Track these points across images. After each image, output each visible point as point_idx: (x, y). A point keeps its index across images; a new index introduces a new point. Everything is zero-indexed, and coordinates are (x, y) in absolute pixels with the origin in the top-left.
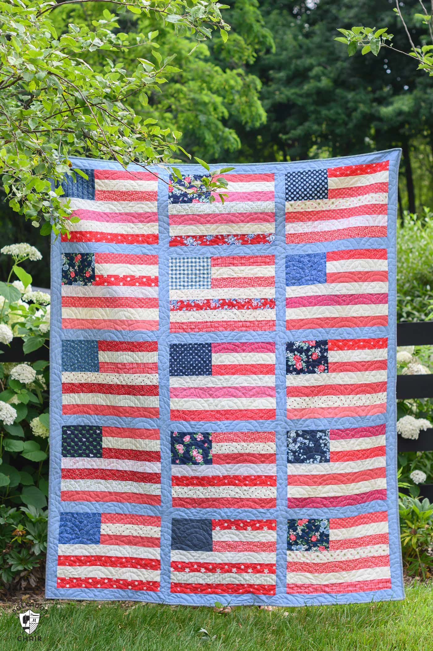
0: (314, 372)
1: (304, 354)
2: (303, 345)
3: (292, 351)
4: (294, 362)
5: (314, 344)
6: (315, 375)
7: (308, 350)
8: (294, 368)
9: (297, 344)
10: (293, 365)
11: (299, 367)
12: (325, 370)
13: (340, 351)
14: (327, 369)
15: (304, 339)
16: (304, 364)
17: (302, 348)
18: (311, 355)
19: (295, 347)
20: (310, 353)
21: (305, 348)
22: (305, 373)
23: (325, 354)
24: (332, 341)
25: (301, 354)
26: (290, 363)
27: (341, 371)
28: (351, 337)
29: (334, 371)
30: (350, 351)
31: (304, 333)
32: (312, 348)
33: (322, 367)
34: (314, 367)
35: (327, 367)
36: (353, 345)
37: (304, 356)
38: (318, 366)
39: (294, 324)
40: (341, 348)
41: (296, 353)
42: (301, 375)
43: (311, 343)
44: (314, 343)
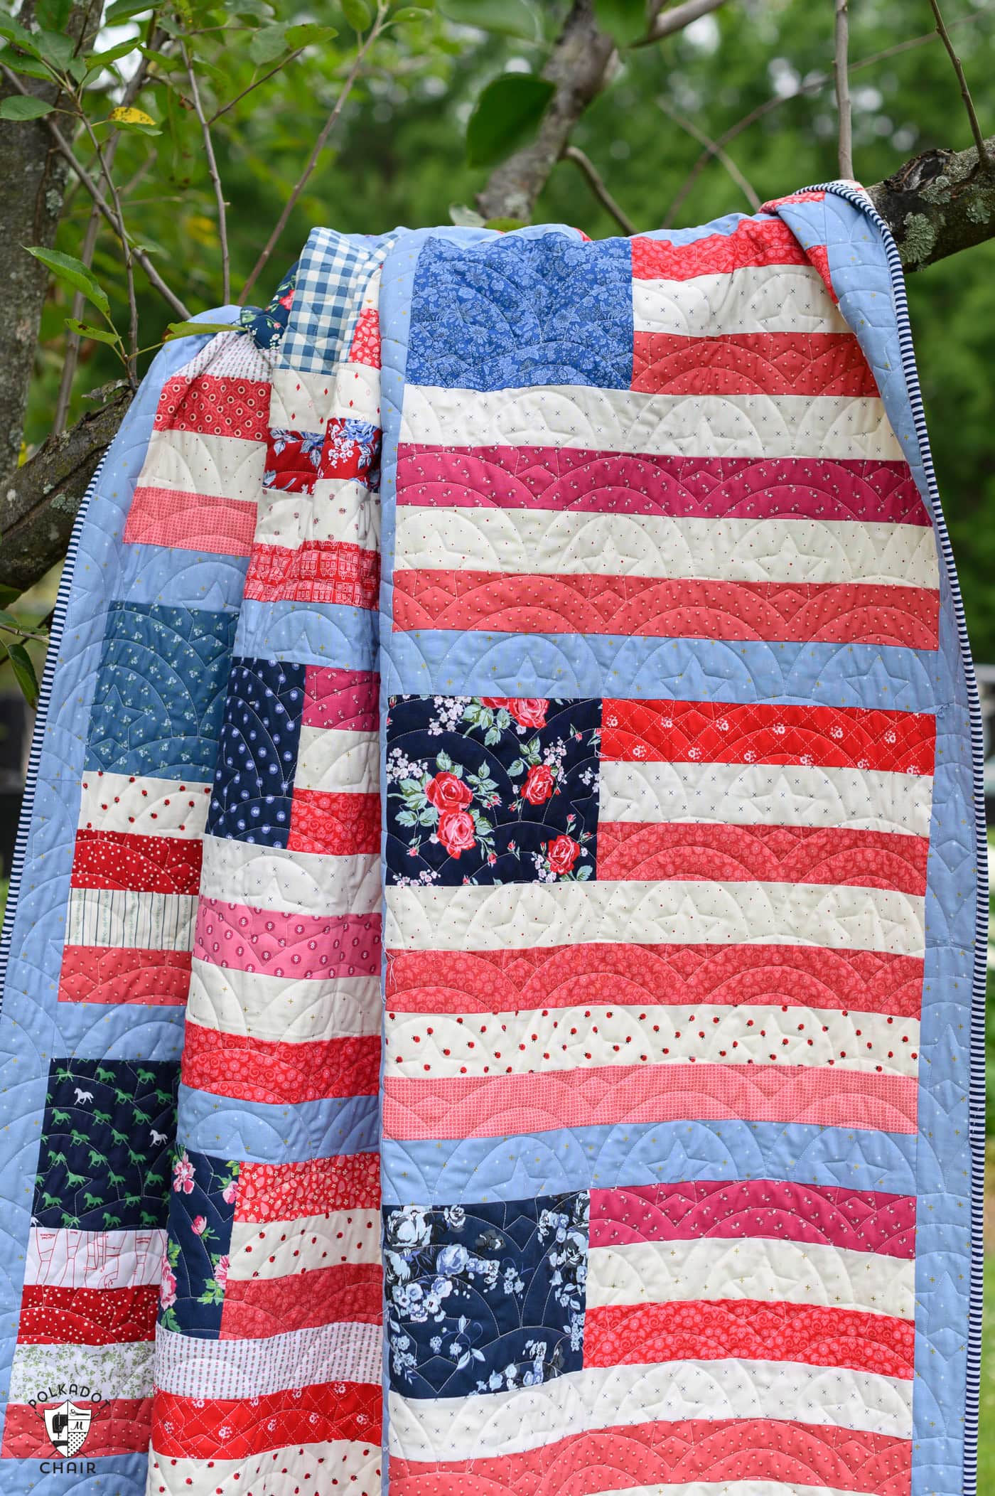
0: (525, 873)
1: (485, 769)
2: (484, 719)
3: (421, 750)
4: (431, 816)
5: (535, 716)
6: (535, 885)
7: (508, 748)
8: (427, 848)
9: (453, 713)
10: (426, 831)
11: (459, 844)
12: (578, 862)
13: (664, 767)
14: (590, 861)
15: (495, 692)
16: (484, 828)
17: (479, 734)
18: (523, 779)
19: (435, 730)
20: (515, 770)
21: (493, 737)
22: (486, 879)
23: (586, 778)
24: (624, 708)
25: (472, 768)
26: (405, 819)
27: (662, 873)
28: (726, 694)
29: (627, 870)
30: (714, 767)
31: (492, 654)
32: (525, 739)
33: (567, 849)
34: (530, 845)
35: (592, 846)
36: (730, 738)
37: (486, 785)
38: (550, 838)
39: (433, 594)
40: (668, 751)
41: (443, 761)
42: (468, 890)
43: (526, 712)
44: (541, 712)
